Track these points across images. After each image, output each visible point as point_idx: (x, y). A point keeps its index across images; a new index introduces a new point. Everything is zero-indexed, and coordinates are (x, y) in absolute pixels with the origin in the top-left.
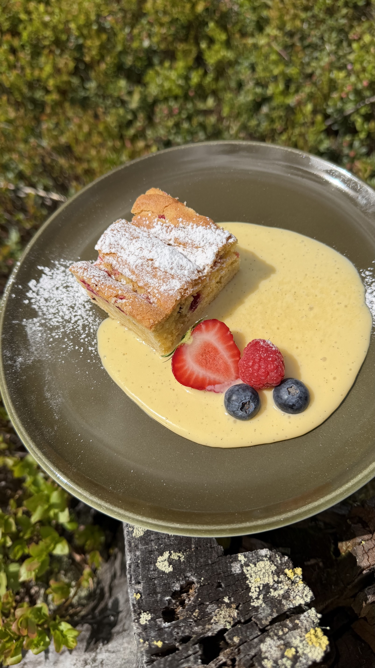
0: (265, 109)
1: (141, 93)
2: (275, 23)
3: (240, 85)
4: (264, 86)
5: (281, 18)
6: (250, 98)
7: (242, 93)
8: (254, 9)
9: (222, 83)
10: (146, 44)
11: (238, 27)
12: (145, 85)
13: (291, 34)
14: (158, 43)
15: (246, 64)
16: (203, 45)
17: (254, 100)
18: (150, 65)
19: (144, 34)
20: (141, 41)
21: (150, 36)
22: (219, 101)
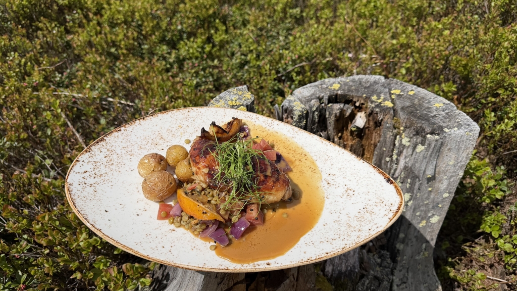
0: (246, 67)
1: (175, 53)
2: (252, 23)
3: (233, 54)
4: (246, 55)
5: (255, 20)
6: (238, 61)
7: (234, 58)
8: (241, 15)
9: (222, 52)
10: (179, 27)
11: (231, 23)
12: (178, 50)
13: (261, 29)
14: (187, 28)
15: (236, 43)
16: (212, 32)
17: (241, 62)
18: (181, 39)
19: (178, 22)
20: (177, 26)
21: (181, 24)
22: (220, 61)
